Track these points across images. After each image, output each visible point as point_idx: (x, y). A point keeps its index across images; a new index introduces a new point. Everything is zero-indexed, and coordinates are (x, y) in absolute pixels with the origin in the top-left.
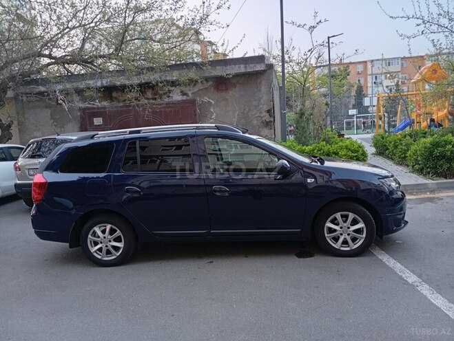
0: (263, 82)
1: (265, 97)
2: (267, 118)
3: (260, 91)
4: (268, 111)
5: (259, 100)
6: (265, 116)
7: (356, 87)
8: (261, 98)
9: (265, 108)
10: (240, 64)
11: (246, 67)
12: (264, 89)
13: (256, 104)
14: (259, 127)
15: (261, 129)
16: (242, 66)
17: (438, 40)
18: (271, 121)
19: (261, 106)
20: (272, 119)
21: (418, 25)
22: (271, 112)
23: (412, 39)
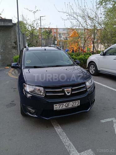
0: (12, 31)
1: (13, 37)
2: (14, 45)
3: (11, 34)
4: (15, 43)
5: (11, 38)
6: (13, 44)
7: (54, 37)
8: (12, 37)
9: (13, 41)
10: (2, 22)
11: (4, 23)
12: (12, 33)
13: (9, 39)
14: (11, 49)
15: (12, 50)
16: (2, 23)
17: (73, 22)
18: (16, 47)
19: (12, 40)
20: (16, 46)
21: (67, 16)
22: (16, 43)
23: (65, 21)
